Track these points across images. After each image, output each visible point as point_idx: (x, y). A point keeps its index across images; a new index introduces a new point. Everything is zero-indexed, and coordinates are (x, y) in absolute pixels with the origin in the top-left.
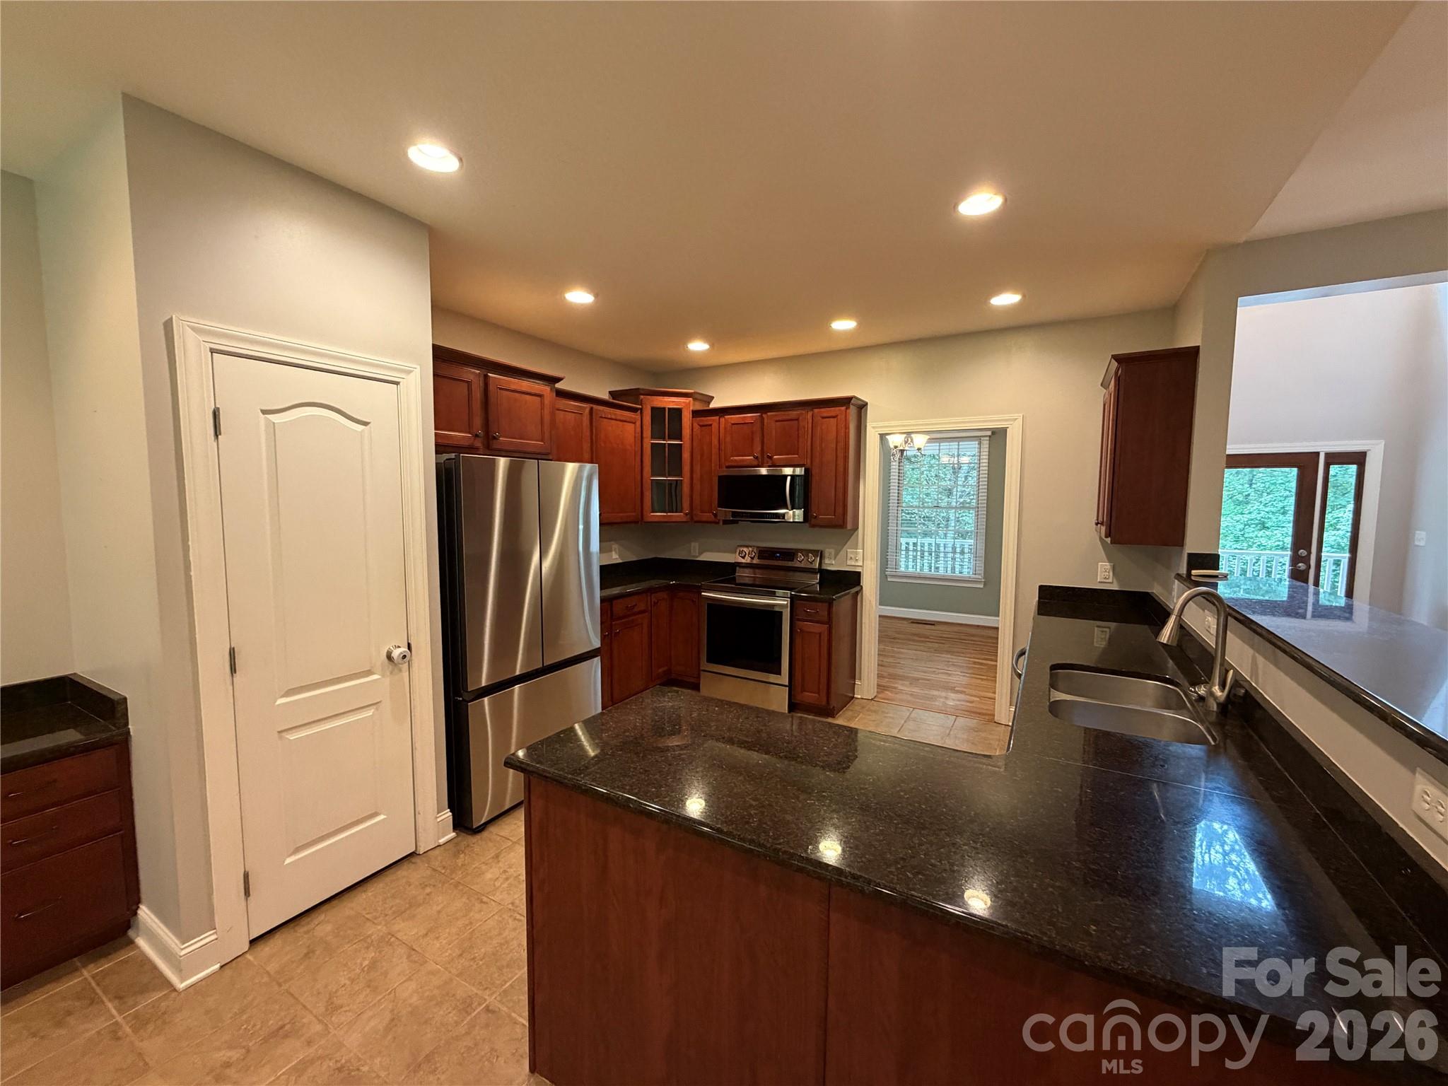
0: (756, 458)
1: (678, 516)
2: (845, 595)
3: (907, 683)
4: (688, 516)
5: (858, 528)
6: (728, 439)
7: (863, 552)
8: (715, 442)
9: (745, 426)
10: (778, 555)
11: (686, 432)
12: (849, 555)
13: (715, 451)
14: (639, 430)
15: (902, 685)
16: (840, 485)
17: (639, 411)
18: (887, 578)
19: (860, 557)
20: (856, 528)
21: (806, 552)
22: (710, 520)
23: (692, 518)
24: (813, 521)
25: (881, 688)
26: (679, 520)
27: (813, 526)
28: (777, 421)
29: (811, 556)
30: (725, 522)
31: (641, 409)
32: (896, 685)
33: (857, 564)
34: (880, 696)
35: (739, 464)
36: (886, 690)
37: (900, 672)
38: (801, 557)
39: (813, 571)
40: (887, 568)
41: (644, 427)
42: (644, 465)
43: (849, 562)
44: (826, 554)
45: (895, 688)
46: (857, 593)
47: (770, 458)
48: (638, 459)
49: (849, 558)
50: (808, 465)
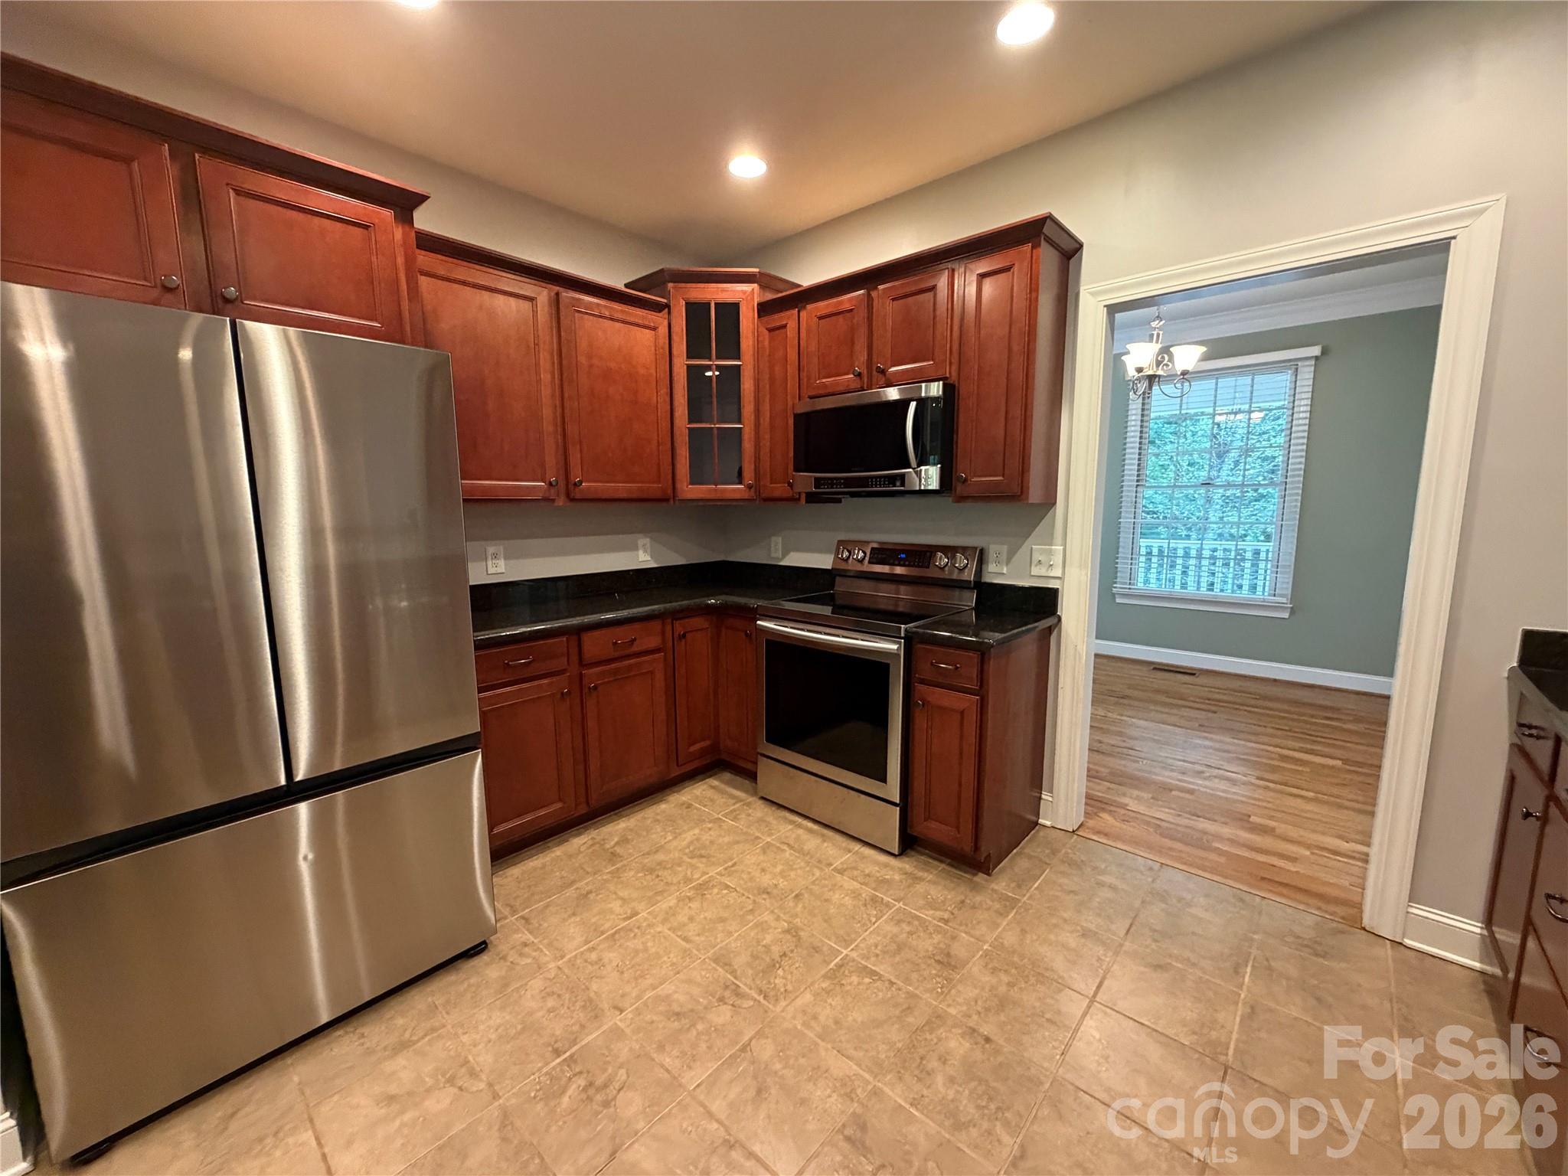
0: (859, 375)
1: (734, 490)
2: (1028, 631)
3: (1146, 795)
4: (753, 490)
5: (1055, 503)
6: (813, 348)
7: (1065, 550)
8: (792, 355)
9: (840, 318)
10: (903, 556)
11: (747, 343)
12: (1036, 557)
13: (792, 370)
14: (663, 340)
15: (1138, 798)
16: (1016, 412)
17: (666, 310)
18: (1115, 598)
19: (1058, 559)
20: (1050, 502)
21: (950, 551)
22: (785, 495)
23: (758, 492)
24: (960, 489)
25: (1094, 804)
26: (737, 496)
27: (961, 499)
28: (893, 300)
29: (961, 561)
30: (812, 498)
31: (667, 306)
32: (1125, 800)
33: (1052, 575)
34: (1091, 823)
35: (830, 390)
36: (1103, 810)
37: (1131, 767)
38: (942, 560)
39: (962, 585)
40: (1116, 583)
41: (675, 337)
42: (676, 403)
43: (1035, 571)
44: (991, 554)
45: (1124, 806)
46: (1050, 630)
47: (883, 372)
48: (664, 391)
49: (1035, 561)
50: (954, 379)
